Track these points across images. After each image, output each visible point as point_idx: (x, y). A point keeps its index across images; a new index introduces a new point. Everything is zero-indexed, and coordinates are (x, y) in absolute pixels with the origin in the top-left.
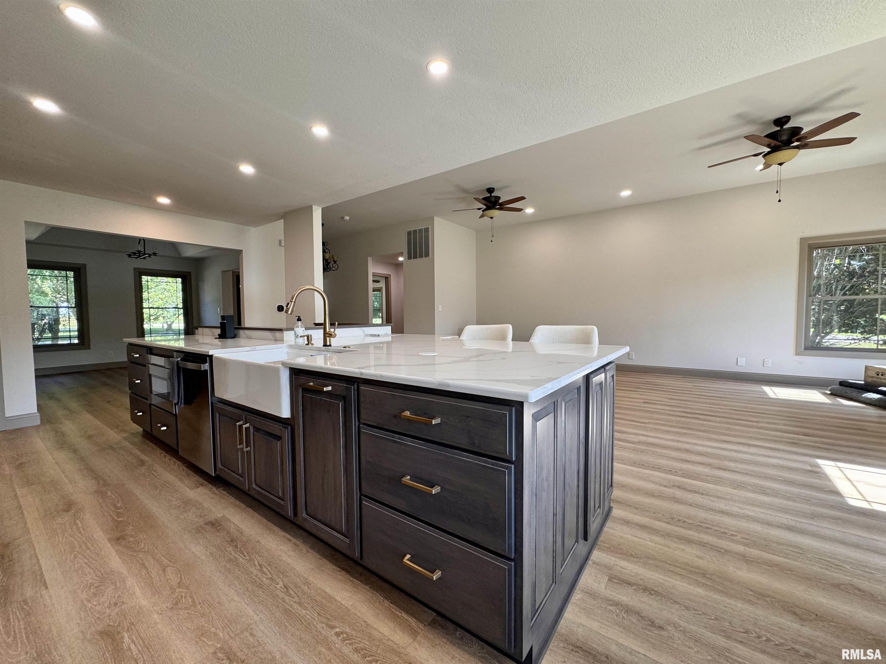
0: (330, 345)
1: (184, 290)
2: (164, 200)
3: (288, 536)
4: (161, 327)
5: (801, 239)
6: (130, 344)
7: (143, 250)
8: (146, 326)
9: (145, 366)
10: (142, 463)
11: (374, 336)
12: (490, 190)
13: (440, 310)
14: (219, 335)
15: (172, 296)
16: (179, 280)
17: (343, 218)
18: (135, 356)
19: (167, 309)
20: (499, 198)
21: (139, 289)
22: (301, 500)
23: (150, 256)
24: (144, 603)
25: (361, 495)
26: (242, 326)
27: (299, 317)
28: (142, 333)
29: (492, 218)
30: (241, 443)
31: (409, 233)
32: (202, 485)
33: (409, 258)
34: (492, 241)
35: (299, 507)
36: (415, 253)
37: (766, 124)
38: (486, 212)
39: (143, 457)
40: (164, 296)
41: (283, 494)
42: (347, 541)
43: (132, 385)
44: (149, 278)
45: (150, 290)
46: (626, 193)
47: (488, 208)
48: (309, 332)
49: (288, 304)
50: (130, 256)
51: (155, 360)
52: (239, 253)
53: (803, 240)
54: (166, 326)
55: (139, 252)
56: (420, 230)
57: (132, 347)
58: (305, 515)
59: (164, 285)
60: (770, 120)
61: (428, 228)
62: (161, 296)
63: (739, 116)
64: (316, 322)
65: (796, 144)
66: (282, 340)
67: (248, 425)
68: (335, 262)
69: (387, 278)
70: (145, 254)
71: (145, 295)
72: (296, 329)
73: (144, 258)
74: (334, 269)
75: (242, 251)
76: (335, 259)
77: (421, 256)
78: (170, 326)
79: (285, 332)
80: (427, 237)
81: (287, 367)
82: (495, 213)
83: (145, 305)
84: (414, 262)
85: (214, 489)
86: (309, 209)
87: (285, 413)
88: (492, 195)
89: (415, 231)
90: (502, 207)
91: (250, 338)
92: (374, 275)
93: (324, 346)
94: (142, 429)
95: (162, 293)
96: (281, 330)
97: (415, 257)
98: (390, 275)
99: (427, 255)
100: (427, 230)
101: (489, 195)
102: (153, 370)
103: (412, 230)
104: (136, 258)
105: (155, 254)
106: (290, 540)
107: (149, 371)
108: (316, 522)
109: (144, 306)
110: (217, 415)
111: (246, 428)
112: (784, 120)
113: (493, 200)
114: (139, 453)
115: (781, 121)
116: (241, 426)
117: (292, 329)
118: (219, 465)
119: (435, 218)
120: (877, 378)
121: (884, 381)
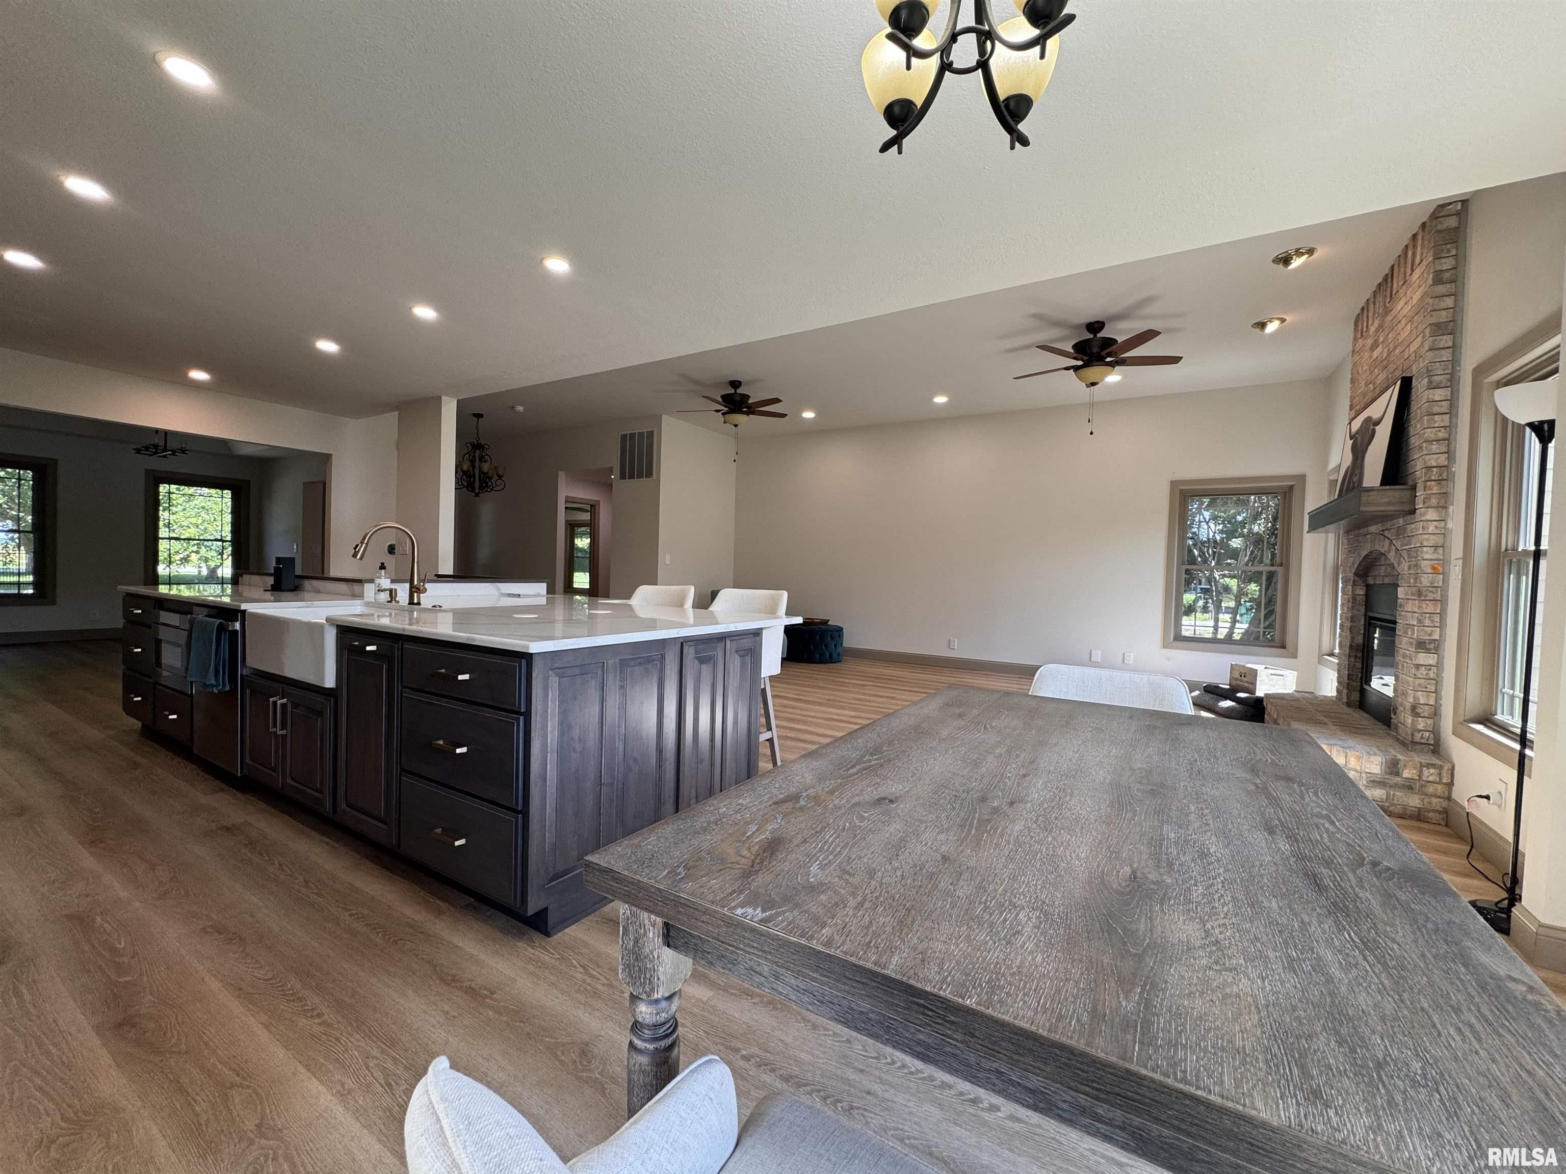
0: (419, 604)
1: (235, 512)
2: (199, 375)
3: (327, 840)
4: (196, 573)
5: (1172, 482)
6: (129, 595)
7: (162, 443)
8: (162, 570)
9: (149, 627)
10: (136, 765)
11: (514, 596)
12: (735, 384)
13: (668, 562)
14: (272, 585)
15: (215, 520)
16: (228, 494)
17: (513, 407)
18: (136, 611)
19: (206, 543)
20: (748, 397)
21: (153, 505)
22: (341, 790)
23: (174, 452)
24: (123, 894)
25: (403, 770)
26: (325, 576)
27: (383, 564)
28: (154, 579)
29: (736, 426)
30: (275, 726)
31: (624, 437)
32: (223, 790)
33: (623, 477)
35: (339, 797)
36: (631, 469)
37: (1076, 327)
38: (727, 416)
39: (138, 759)
40: (200, 521)
41: (322, 784)
42: (385, 827)
43: (128, 657)
44: (173, 487)
45: (174, 509)
46: (941, 399)
47: (732, 411)
48: (393, 586)
49: (357, 546)
50: (138, 451)
51: (166, 617)
52: (326, 459)
53: (1174, 484)
54: (205, 572)
55: (156, 446)
56: (641, 435)
57: (132, 599)
58: (344, 806)
59: (198, 501)
60: (1082, 324)
61: (652, 432)
62: (194, 520)
63: (1035, 316)
64: (440, 573)
65: (1108, 359)
66: (361, 596)
67: (284, 701)
68: (500, 477)
69: (593, 508)
70: (165, 450)
71: (163, 515)
72: (378, 581)
73: (165, 456)
74: (498, 488)
75: (330, 455)
76: (501, 473)
77: (640, 476)
78: (213, 571)
79: (366, 585)
80: (650, 446)
81: (332, 624)
82: (741, 419)
83: (163, 532)
84: (629, 483)
85: (239, 795)
86: (436, 402)
87: (330, 682)
88: (738, 391)
89: (632, 436)
90: (751, 410)
91: (318, 592)
92: (568, 499)
93: (410, 604)
94: (140, 724)
95: (198, 515)
96: (360, 581)
97: (632, 477)
98: (599, 502)
99: (649, 474)
100: (651, 434)
101: (733, 391)
102: (163, 634)
103: (628, 433)
104: (150, 455)
105: (183, 451)
106: (327, 844)
107: (158, 634)
108: (356, 813)
109: (160, 536)
110: (248, 691)
111: (282, 705)
112: (1096, 325)
113: (738, 398)
114: (132, 754)
115: (1095, 327)
116: (275, 703)
117: (372, 581)
118: (248, 761)
119: (664, 417)
120: (1241, 681)
121: (1246, 684)
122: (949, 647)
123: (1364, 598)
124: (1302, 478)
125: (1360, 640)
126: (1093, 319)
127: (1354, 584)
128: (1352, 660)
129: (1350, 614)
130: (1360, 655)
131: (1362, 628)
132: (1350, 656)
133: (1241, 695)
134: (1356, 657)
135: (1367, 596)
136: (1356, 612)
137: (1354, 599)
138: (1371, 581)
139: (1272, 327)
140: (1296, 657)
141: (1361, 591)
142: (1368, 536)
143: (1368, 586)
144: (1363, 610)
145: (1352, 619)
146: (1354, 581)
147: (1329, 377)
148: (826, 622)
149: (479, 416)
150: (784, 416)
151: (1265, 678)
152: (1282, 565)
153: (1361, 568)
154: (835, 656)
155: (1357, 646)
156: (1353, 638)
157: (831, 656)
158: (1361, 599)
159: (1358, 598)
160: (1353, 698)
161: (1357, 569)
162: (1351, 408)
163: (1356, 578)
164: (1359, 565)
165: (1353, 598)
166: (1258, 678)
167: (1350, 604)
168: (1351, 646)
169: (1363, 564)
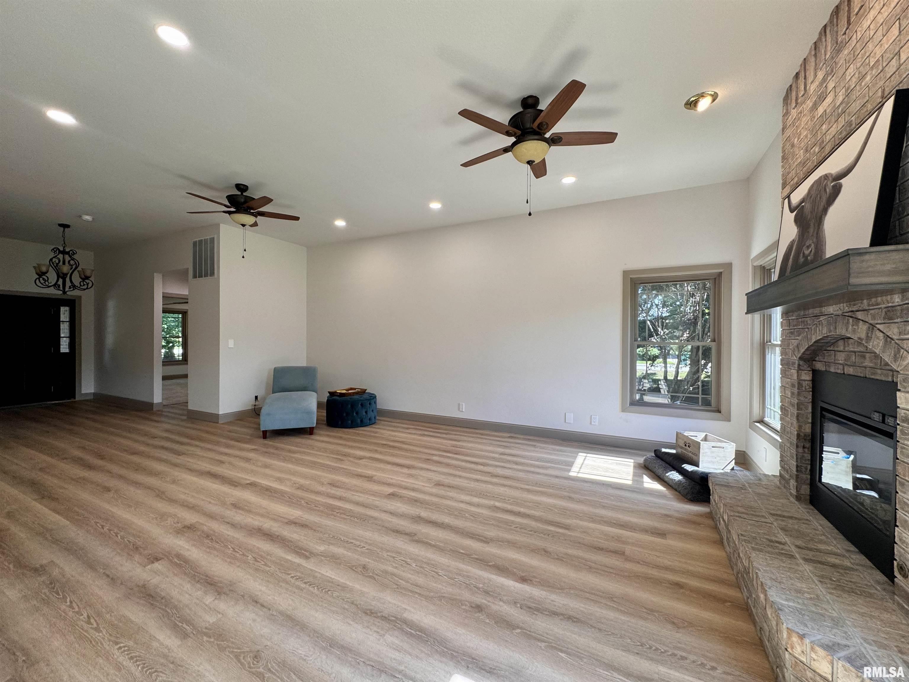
5: (624, 272)
12: (240, 187)
13: (231, 346)
31: (195, 244)
33: (194, 276)
34: (243, 257)
36: (200, 270)
38: (233, 216)
46: (435, 206)
47: (238, 212)
53: (626, 273)
56: (206, 241)
60: (517, 100)
61: (213, 238)
77: (206, 275)
80: (212, 250)
82: (247, 219)
84: (199, 281)
89: (200, 242)
90: (258, 212)
92: (166, 297)
97: (201, 276)
99: (212, 274)
100: (212, 240)
103: (198, 240)
112: (530, 102)
115: (527, 103)
119: (222, 226)
120: (685, 449)
121: (690, 454)
122: (459, 410)
123: (810, 383)
124: (729, 266)
125: (807, 429)
126: (526, 94)
127: (799, 369)
128: (801, 450)
129: (795, 401)
130: (808, 445)
131: (810, 416)
132: (797, 446)
133: (689, 468)
134: (804, 447)
135: (813, 381)
136: (802, 399)
137: (800, 385)
138: (820, 366)
139: (704, 104)
140: (729, 420)
141: (807, 376)
142: (822, 318)
143: (815, 372)
144: (810, 397)
145: (799, 406)
146: (799, 365)
147: (748, 178)
148: (363, 392)
149: (65, 226)
150: (297, 219)
151: (707, 450)
152: (714, 341)
153: (808, 353)
154: (366, 421)
155: (805, 435)
156: (800, 427)
157: (362, 421)
158: (807, 385)
159: (804, 384)
160: (802, 492)
161: (804, 353)
162: (784, 186)
163: (801, 363)
164: (807, 350)
165: (799, 383)
166: (701, 451)
167: (796, 390)
168: (798, 435)
169: (813, 348)
